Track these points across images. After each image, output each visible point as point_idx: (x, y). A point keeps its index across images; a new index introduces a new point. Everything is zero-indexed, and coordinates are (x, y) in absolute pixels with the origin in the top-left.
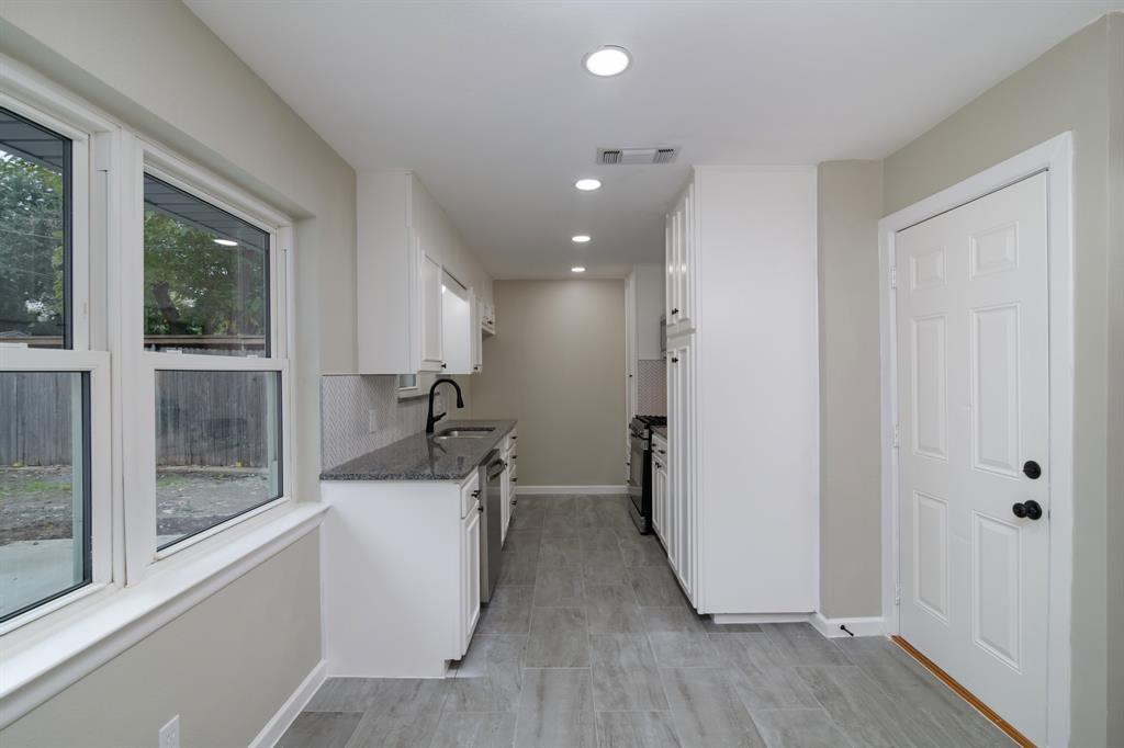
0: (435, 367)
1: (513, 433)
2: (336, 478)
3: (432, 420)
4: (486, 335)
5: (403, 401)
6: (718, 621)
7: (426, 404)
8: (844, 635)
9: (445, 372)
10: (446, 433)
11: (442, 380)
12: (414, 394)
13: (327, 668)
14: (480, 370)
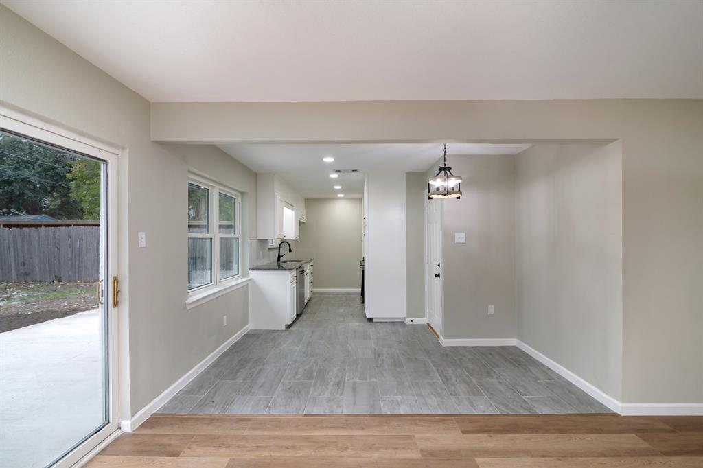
0: (281, 237)
1: (312, 263)
2: (254, 270)
3: (279, 257)
4: (301, 223)
5: (269, 249)
6: (374, 320)
7: (277, 251)
8: (412, 323)
9: (285, 239)
10: (285, 262)
11: (283, 242)
12: (272, 247)
13: (250, 327)
14: (298, 238)
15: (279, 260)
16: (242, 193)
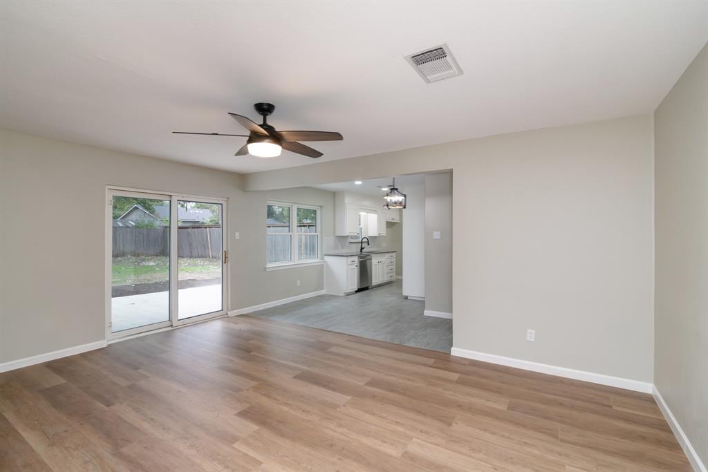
1: (392, 254)
3: (362, 249)
11: (364, 238)
12: (354, 241)
14: (382, 234)
15: (361, 251)
16: (321, 207)
